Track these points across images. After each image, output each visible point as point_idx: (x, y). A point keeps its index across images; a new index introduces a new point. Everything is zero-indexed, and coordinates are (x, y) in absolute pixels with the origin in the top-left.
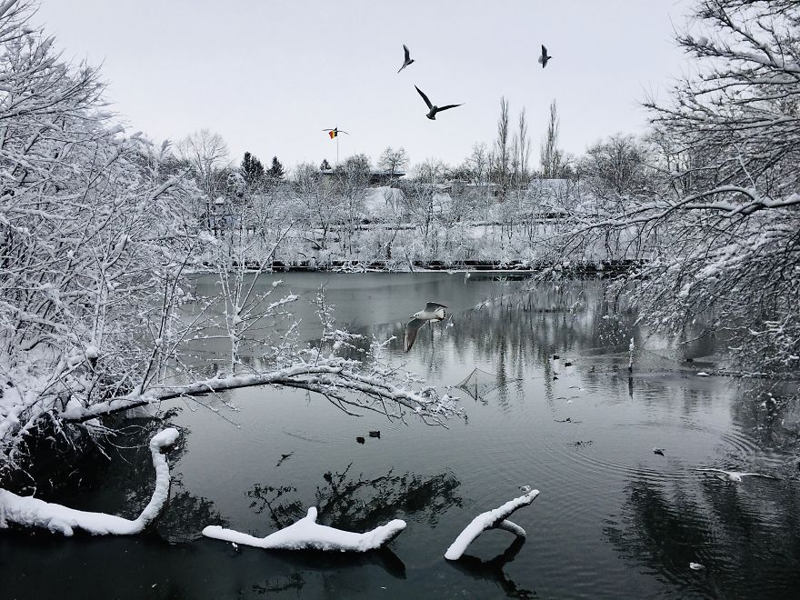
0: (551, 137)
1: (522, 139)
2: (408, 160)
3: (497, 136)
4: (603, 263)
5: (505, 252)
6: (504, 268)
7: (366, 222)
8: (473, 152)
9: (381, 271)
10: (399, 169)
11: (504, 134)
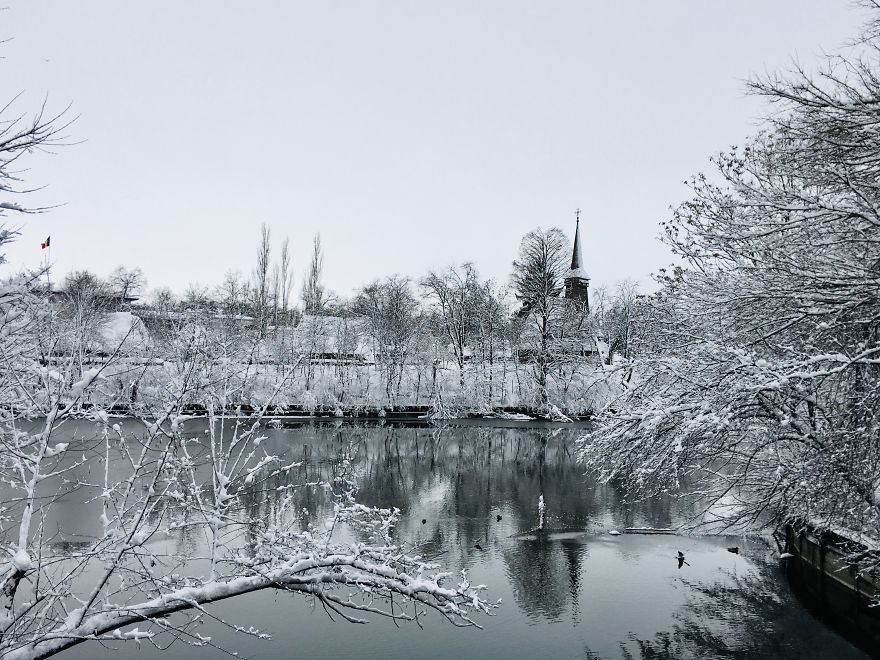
0: (315, 271)
1: (284, 271)
2: (145, 282)
3: (256, 266)
4: (385, 410)
5: (281, 395)
6: (280, 414)
7: (102, 355)
8: (225, 280)
9: (123, 416)
10: (131, 293)
11: (264, 265)
